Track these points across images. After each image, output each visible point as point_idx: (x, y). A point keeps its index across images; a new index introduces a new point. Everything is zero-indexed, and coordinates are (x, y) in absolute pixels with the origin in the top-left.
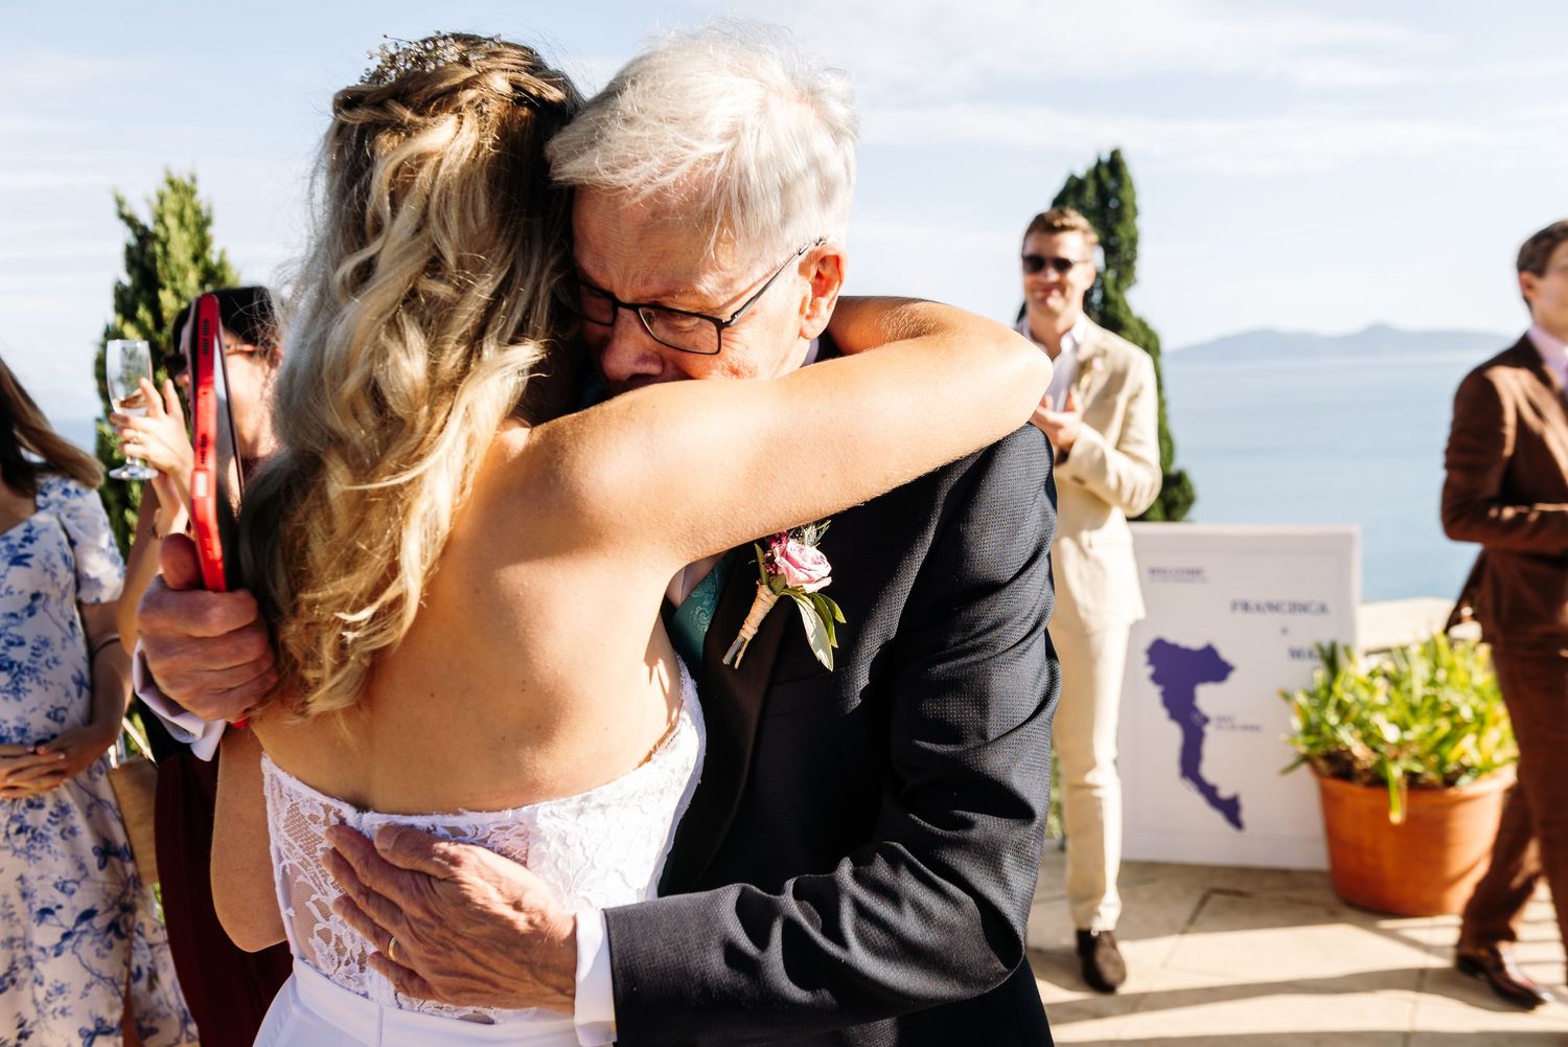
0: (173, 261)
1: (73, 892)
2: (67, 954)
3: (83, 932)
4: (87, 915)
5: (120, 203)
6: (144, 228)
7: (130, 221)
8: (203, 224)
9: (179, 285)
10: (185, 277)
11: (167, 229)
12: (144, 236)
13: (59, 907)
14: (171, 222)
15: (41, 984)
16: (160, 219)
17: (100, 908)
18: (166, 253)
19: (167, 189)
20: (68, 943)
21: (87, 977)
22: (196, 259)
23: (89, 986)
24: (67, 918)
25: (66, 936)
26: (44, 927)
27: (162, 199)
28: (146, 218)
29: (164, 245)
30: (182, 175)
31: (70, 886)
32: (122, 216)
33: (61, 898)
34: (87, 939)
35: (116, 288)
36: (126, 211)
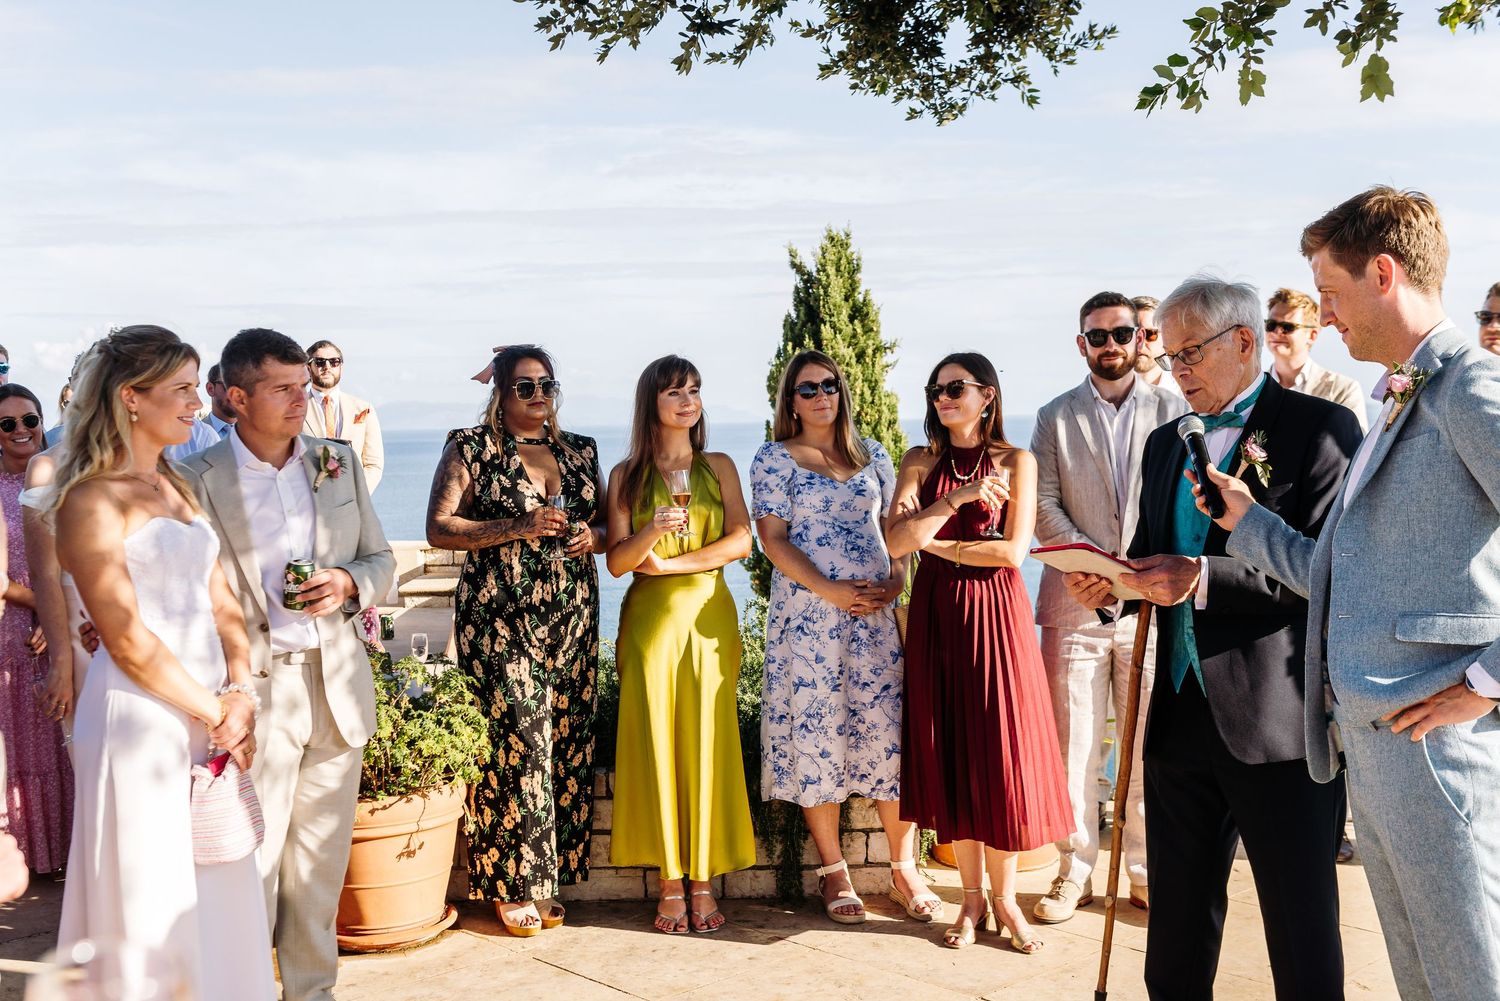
0: (831, 301)
1: (880, 674)
2: (877, 707)
3: (885, 696)
4: (886, 688)
5: (793, 254)
6: (810, 274)
7: (798, 268)
8: (854, 270)
9: (834, 319)
10: (839, 314)
11: (828, 276)
12: (809, 280)
13: (873, 682)
14: (831, 270)
15: (864, 723)
16: (822, 268)
17: (893, 684)
18: (826, 294)
19: (826, 242)
20: (877, 702)
21: (888, 721)
22: (846, 299)
23: (888, 726)
24: (877, 689)
25: (876, 698)
26: (865, 692)
27: (824, 252)
28: (811, 266)
29: (826, 288)
30: (839, 231)
31: (879, 671)
32: (794, 265)
33: (873, 678)
34: (887, 700)
35: (786, 321)
36: (797, 261)
